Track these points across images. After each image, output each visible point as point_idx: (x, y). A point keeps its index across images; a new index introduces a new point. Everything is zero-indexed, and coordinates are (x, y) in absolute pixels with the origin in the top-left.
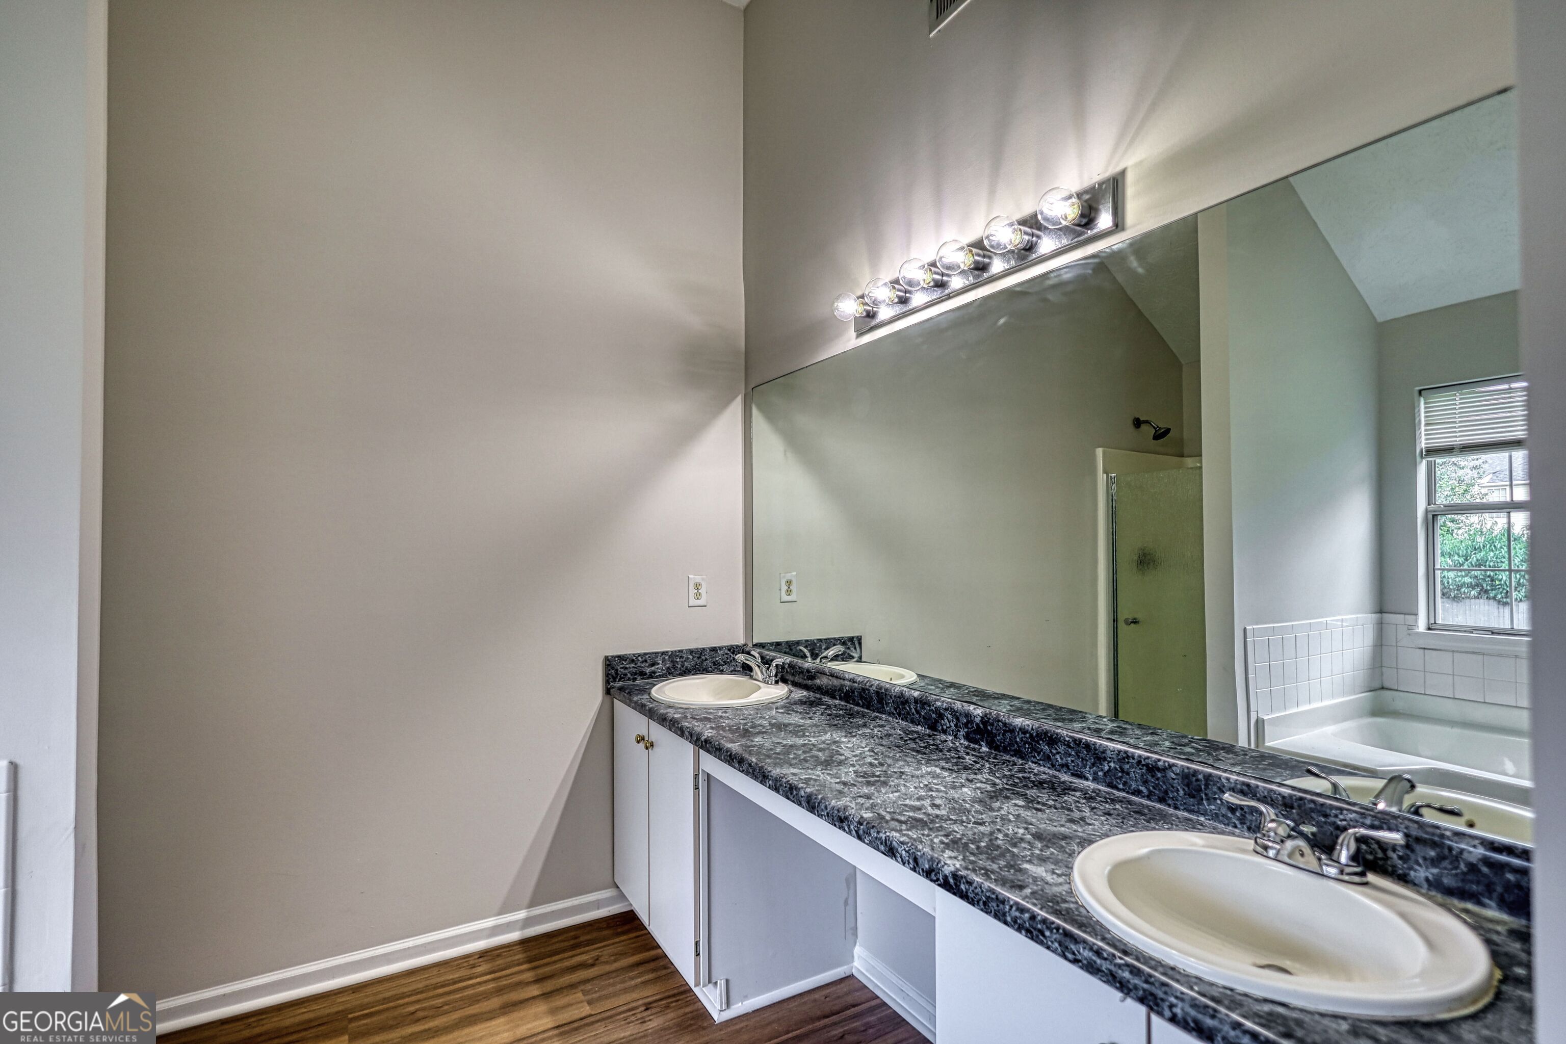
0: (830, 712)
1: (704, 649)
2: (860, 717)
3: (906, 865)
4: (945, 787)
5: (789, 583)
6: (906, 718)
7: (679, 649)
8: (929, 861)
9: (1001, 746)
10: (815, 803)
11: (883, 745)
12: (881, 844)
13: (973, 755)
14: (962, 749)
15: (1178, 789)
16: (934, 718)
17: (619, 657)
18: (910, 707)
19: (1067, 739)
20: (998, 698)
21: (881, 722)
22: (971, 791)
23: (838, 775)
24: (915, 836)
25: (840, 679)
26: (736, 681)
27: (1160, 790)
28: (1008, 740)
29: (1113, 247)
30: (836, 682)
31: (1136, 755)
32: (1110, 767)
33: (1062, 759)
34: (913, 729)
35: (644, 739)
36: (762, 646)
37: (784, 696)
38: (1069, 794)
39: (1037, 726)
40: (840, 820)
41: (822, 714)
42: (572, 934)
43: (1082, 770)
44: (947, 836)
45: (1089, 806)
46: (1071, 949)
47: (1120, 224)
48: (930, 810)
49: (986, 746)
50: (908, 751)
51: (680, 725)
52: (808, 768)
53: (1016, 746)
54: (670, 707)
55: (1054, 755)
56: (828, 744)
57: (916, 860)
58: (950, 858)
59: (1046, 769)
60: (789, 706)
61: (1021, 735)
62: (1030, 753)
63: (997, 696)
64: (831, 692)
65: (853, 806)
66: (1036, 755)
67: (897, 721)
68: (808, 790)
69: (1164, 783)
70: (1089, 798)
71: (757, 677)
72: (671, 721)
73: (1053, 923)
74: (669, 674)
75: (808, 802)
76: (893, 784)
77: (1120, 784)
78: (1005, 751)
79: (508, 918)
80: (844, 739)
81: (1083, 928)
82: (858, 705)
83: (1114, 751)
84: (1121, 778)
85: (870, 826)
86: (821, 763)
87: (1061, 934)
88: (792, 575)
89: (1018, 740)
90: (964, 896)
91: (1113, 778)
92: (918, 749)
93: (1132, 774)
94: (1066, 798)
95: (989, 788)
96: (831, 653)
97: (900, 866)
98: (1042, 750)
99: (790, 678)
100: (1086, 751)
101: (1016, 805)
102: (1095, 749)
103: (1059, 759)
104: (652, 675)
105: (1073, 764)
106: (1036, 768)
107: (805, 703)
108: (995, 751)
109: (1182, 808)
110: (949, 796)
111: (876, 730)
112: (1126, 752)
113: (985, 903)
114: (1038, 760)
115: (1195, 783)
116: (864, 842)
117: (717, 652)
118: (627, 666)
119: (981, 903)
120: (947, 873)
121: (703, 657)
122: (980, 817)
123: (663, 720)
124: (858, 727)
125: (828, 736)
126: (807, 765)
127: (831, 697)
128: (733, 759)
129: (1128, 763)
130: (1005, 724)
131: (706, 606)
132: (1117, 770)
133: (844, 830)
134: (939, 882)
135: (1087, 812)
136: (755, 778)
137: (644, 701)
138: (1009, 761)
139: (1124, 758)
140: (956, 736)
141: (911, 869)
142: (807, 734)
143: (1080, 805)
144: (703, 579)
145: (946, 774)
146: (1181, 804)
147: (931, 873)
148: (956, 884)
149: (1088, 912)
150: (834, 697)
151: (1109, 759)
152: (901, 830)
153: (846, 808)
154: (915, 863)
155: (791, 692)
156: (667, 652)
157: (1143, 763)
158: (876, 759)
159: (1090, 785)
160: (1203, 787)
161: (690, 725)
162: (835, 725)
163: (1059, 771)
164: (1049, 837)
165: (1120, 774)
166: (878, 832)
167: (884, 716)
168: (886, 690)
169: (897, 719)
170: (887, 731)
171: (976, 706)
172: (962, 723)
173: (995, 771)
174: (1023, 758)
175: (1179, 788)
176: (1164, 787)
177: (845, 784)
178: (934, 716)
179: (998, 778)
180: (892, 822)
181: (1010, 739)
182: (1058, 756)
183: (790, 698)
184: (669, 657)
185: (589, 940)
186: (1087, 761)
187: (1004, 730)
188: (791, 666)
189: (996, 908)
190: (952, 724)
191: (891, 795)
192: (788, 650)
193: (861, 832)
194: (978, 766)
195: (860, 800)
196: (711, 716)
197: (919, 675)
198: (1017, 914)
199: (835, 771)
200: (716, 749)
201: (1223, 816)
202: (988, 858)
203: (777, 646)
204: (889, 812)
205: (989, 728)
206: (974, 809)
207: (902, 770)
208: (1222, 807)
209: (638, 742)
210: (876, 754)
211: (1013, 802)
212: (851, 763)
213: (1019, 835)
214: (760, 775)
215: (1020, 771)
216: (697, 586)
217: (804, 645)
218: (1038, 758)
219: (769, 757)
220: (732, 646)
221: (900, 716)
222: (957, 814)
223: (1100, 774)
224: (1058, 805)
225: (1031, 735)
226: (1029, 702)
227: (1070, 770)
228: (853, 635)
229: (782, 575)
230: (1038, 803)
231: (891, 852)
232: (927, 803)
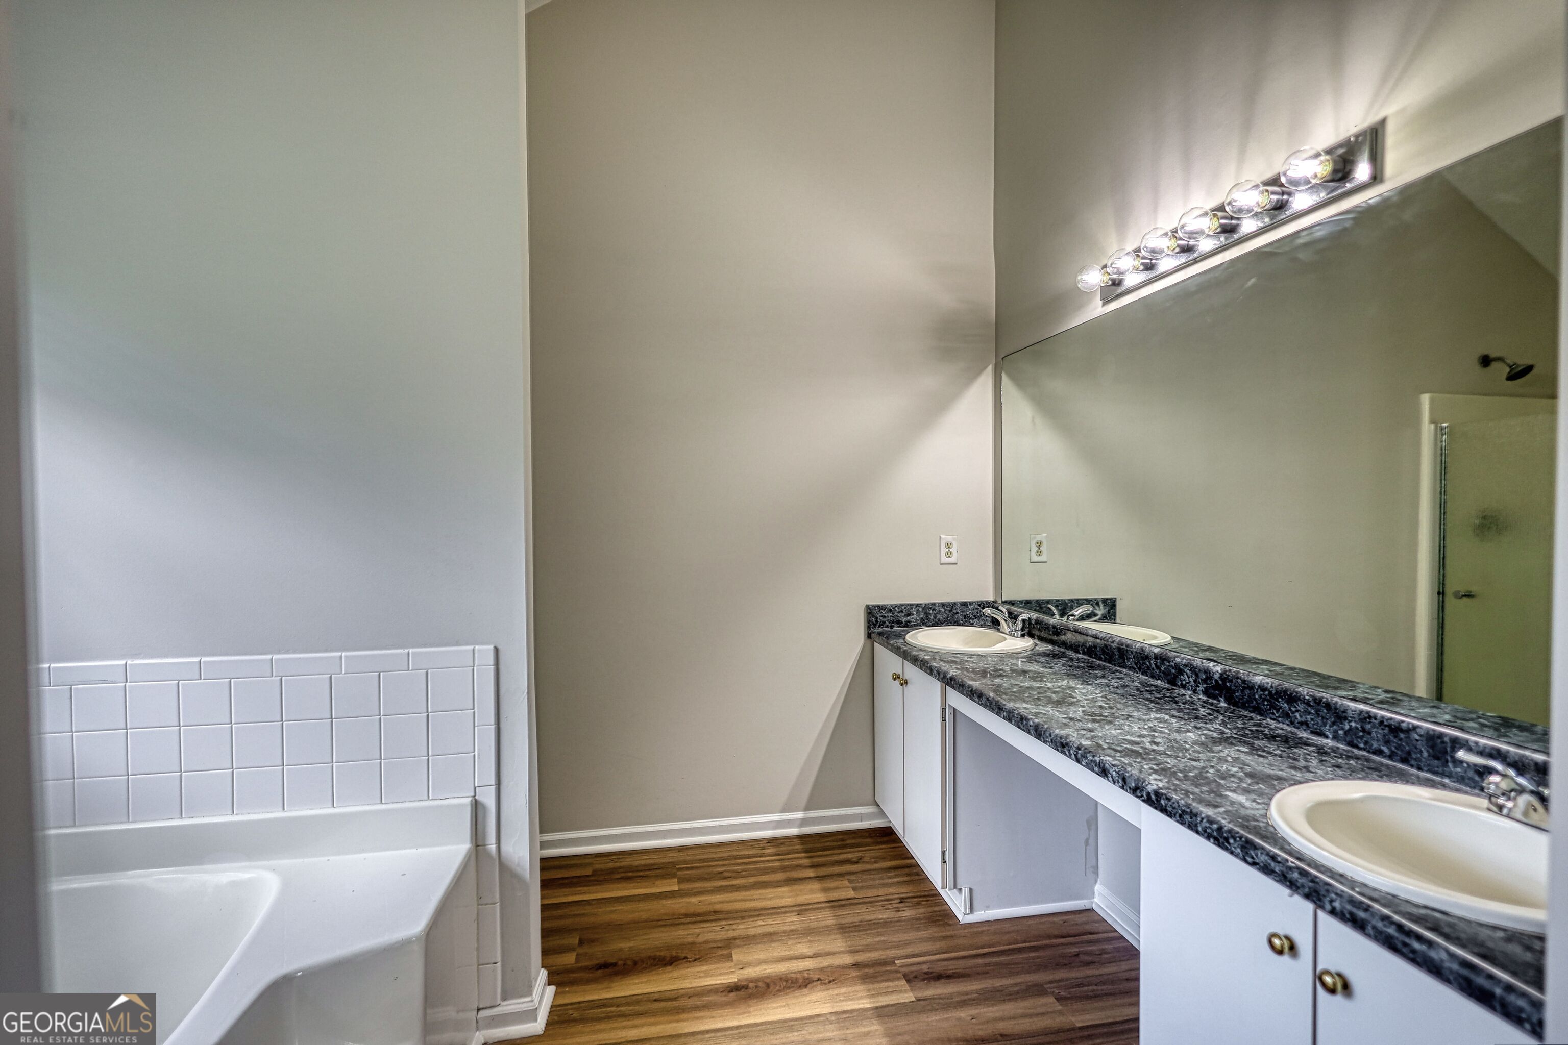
0: (1071, 664)
1: (955, 603)
2: (1100, 670)
3: (1116, 784)
4: (1169, 730)
5: (1039, 544)
6: (1146, 673)
7: (932, 602)
8: (1135, 781)
9: (1239, 702)
10: (1041, 731)
11: (1117, 694)
12: (1096, 766)
13: (1208, 708)
14: (1199, 703)
15: (1421, 750)
16: (1174, 674)
17: (878, 606)
18: (1150, 662)
19: (1307, 697)
20: (1258, 663)
21: (1118, 675)
22: (1195, 736)
23: (1066, 713)
24: (1127, 762)
25: (1084, 635)
26: (984, 632)
27: (1402, 751)
28: (1246, 697)
29: (1370, 201)
30: (1080, 639)
31: (1379, 716)
32: (1351, 726)
33: (1301, 716)
34: (1152, 683)
35: (899, 678)
36: (1012, 603)
37: (1029, 649)
38: (1301, 748)
39: (1277, 684)
40: (1062, 746)
41: (1063, 666)
42: (841, 837)
43: (1322, 728)
44: (1157, 765)
45: (1319, 759)
46: (1251, 854)
47: (1379, 177)
48: (1148, 745)
49: (1225, 702)
50: (1141, 700)
51: (929, 665)
52: (1040, 705)
53: (1254, 702)
54: (921, 650)
55: (1293, 713)
56: (1063, 689)
57: (1124, 780)
58: (1156, 780)
59: (1285, 726)
60: (1032, 657)
61: (1260, 693)
62: (1268, 710)
63: (1257, 661)
64: (1075, 648)
65: (1075, 735)
66: (1275, 712)
67: (1137, 675)
68: (1036, 721)
69: (1407, 744)
70: (1321, 751)
71: (1003, 631)
72: (922, 661)
73: (1238, 833)
74: (923, 624)
75: (1036, 731)
76: (1118, 723)
77: (1360, 743)
78: (1244, 707)
79: (789, 816)
80: (1079, 686)
81: (1265, 839)
82: (1100, 659)
83: (1355, 711)
84: (1361, 737)
85: (1087, 751)
86: (1053, 702)
87: (1243, 841)
88: (1042, 537)
89: (1257, 697)
90: (1163, 810)
91: (1353, 737)
92: (1153, 699)
93: (1374, 734)
94: (1296, 750)
95: (1215, 735)
96: (1078, 612)
97: (1111, 785)
98: (1281, 708)
99: (1037, 633)
100: (1327, 710)
101: (1238, 750)
102: (1336, 709)
103: (1298, 717)
104: (907, 624)
105: (1312, 722)
106: (1273, 724)
107: (1048, 655)
108: (1233, 706)
109: (1425, 769)
110: (1172, 737)
111: (1113, 682)
112: (1368, 712)
113: (1180, 816)
114: (1277, 717)
115: (1440, 746)
116: (1082, 764)
117: (968, 607)
118: (886, 615)
119: (1177, 815)
120: (1150, 790)
121: (954, 611)
122: (1197, 755)
123: (915, 660)
124: (1096, 677)
125: (1065, 682)
126: (1039, 702)
127: (1074, 652)
128: (974, 695)
129: (1370, 723)
130: (1244, 681)
131: (956, 564)
132: (1358, 729)
133: (1065, 754)
134: (1143, 798)
135: (1314, 762)
136: (992, 710)
137: (899, 645)
138: (1246, 717)
139: (1365, 718)
140: (1195, 691)
141: (1120, 787)
142: (1045, 680)
143: (1309, 757)
144: (954, 539)
145: (1174, 720)
146: (1424, 766)
147: (1137, 790)
148: (1157, 800)
149: (1276, 830)
150: (1077, 652)
151: (1350, 719)
152: (1115, 756)
153: (1067, 736)
154: (1123, 781)
155: (1036, 645)
156: (921, 604)
157: (1386, 723)
158: (1107, 704)
159: (1329, 742)
160: (1448, 749)
161: (938, 666)
162: (1074, 675)
163: (1298, 728)
164: (1262, 776)
165: (1361, 734)
166: (1094, 756)
167: (1124, 670)
168: (1127, 646)
169: (1137, 673)
170: (1125, 682)
171: (1215, 664)
172: (1201, 679)
173: (1228, 723)
174: (1261, 715)
175: (1423, 749)
176: (1407, 748)
177: (1071, 719)
178: (1173, 671)
179: (1228, 728)
180: (1108, 750)
181: (1249, 696)
182: (1297, 714)
183: (1034, 650)
184: (923, 609)
185: (853, 844)
186: (1327, 719)
187: (1242, 687)
188: (1038, 622)
189: (1190, 820)
190: (1191, 680)
191: (1113, 732)
192: (1038, 608)
193: (1079, 756)
194: (1210, 717)
195: (1082, 732)
196: (958, 660)
197: (1173, 638)
198: (1207, 825)
199: (1065, 709)
200: (960, 685)
201: (1470, 779)
202: (1192, 784)
203: (1027, 604)
204: (1108, 743)
205: (1228, 684)
206: (1193, 749)
207: (1130, 714)
208: (1468, 770)
209: (895, 679)
210: (1109, 700)
211: (1236, 748)
212: (1082, 704)
213: (1232, 772)
214: (997, 708)
215: (1254, 725)
216: (949, 545)
217: (1054, 605)
218: (1277, 715)
219: (1006, 694)
220: (982, 602)
221: (1140, 671)
222: (1174, 751)
223: (1341, 732)
224: (1284, 754)
225: (1270, 692)
226: (1293, 669)
227: (1310, 728)
228: (1107, 597)
229: (1032, 536)
230: (1264, 751)
231: (1104, 772)
232: (1147, 740)
